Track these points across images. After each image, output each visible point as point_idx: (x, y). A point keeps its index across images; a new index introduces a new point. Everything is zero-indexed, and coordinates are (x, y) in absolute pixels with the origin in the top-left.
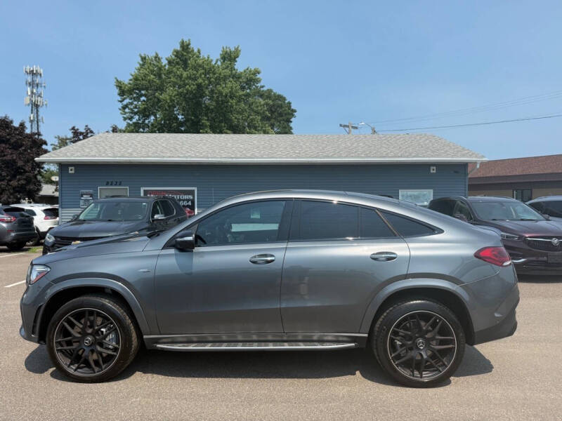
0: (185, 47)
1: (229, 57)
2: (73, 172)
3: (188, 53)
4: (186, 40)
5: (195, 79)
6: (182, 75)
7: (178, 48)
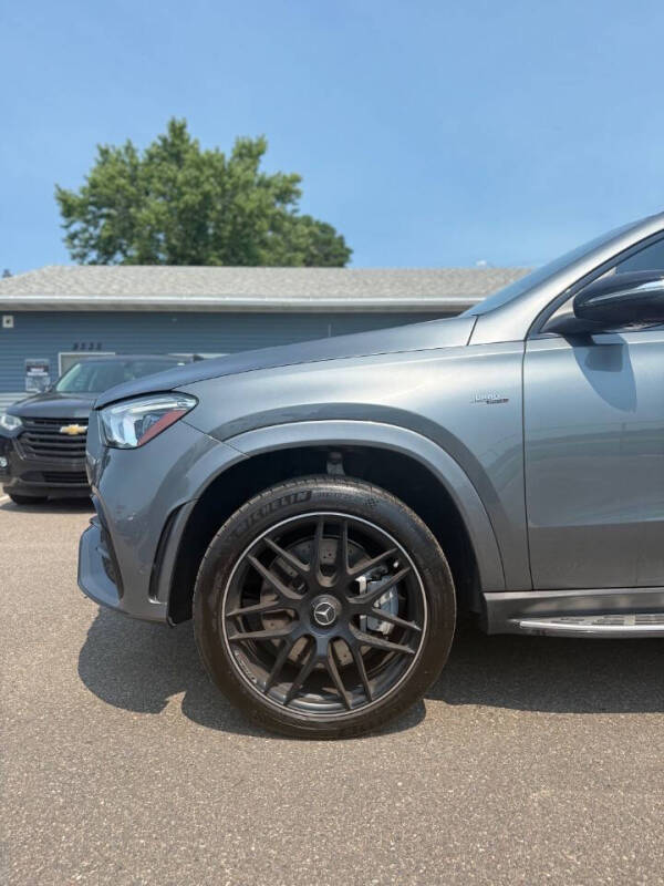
0: (178, 131)
1: (250, 153)
2: (11, 325)
3: (183, 141)
4: (179, 119)
5: (198, 185)
6: (176, 178)
7: (166, 132)
